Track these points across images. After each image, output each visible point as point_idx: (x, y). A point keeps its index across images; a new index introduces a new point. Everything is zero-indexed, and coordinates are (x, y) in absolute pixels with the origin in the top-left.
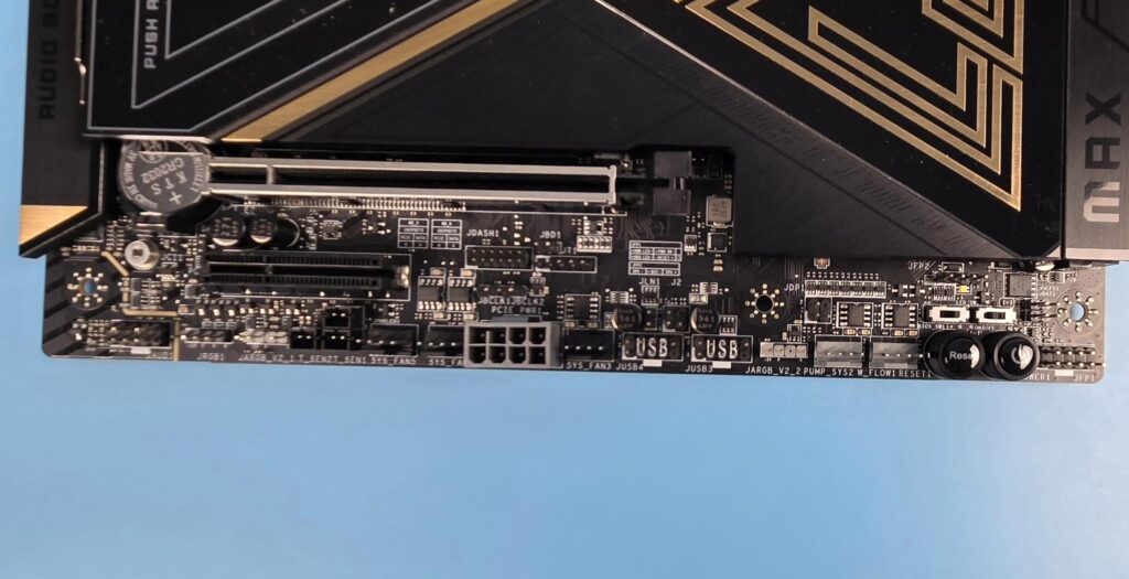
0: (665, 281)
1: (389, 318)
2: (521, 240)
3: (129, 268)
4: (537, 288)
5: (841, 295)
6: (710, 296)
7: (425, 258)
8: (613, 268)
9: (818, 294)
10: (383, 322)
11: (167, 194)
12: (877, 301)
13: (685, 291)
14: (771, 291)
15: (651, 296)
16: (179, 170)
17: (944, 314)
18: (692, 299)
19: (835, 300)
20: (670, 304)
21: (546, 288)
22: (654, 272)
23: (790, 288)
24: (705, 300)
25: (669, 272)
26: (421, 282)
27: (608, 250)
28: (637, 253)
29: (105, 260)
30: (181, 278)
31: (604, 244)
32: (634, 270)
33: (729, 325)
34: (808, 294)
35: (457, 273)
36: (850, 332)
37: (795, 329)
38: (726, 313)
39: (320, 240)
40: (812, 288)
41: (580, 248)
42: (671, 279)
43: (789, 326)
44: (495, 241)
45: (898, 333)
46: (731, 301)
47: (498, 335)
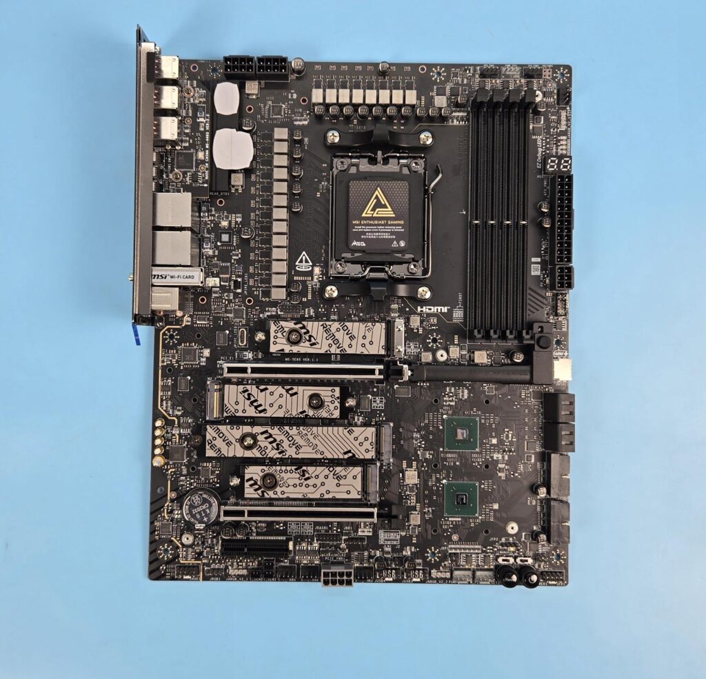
0: (393, 547)
1: (285, 562)
2: (337, 531)
3: (182, 544)
4: (343, 550)
5: (463, 551)
6: (411, 552)
7: (299, 538)
8: (373, 542)
9: (453, 551)
10: (282, 564)
11: (202, 518)
12: (477, 554)
13: (401, 550)
14: (435, 550)
15: (388, 553)
16: (206, 508)
17: (503, 560)
18: (404, 553)
19: (461, 553)
20: (395, 556)
21: (347, 550)
22: (389, 543)
23: (443, 548)
24: (409, 553)
25: (395, 543)
26: (297, 548)
27: (371, 534)
28: (382, 535)
29: (172, 541)
30: (203, 548)
31: (370, 532)
32: (381, 542)
33: (419, 564)
34: (450, 551)
35: (311, 544)
36: (467, 567)
37: (445, 565)
38: (418, 559)
39: (257, 531)
40: (451, 549)
41: (360, 533)
42: (396, 545)
43: (443, 564)
44: (326, 531)
45: (486, 567)
46: (421, 554)
47: (334, 574)
